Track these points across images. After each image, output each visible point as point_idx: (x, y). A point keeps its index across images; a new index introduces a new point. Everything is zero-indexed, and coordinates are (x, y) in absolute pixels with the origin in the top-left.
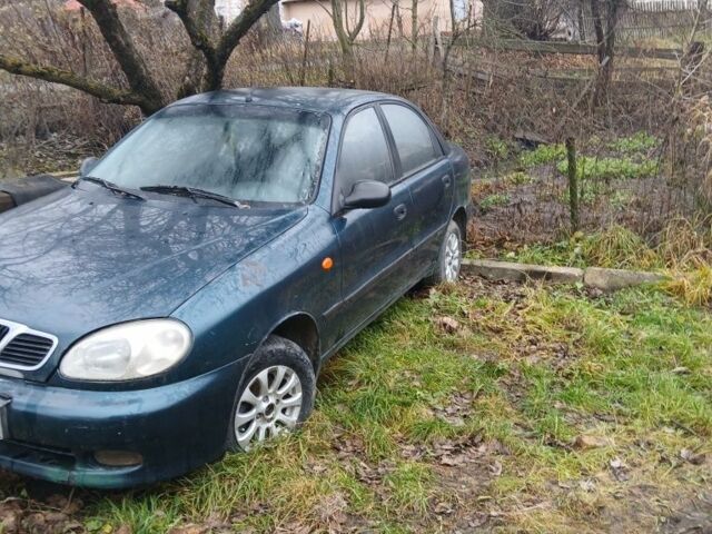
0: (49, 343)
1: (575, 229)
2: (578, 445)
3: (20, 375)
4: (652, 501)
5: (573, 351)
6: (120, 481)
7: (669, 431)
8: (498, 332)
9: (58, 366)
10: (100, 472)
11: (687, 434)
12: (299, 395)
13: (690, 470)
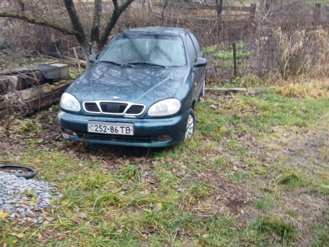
0: (143, 107)
1: (236, 76)
2: (273, 132)
3: (134, 117)
4: (299, 141)
5: (256, 111)
6: (166, 145)
7: (295, 127)
8: (229, 108)
9: (147, 113)
10: (159, 143)
11: (300, 127)
12: (193, 125)
13: (305, 135)
